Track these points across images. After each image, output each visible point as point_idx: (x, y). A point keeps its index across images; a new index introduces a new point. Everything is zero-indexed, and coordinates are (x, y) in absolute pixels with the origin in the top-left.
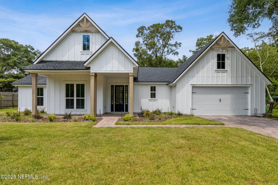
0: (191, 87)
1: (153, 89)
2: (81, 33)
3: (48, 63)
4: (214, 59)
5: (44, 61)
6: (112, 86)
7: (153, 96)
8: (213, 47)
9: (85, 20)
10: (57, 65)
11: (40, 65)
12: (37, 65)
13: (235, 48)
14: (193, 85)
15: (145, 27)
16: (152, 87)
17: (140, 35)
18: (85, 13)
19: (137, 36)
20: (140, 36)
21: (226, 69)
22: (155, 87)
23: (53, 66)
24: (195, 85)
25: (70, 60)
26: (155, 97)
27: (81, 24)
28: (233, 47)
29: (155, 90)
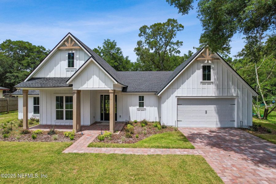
2: (66, 51)
3: (37, 80)
5: (34, 78)
6: (102, 96)
7: (141, 105)
8: (198, 59)
9: (70, 39)
10: (44, 82)
11: (30, 82)
12: (27, 82)
13: (220, 59)
14: (178, 97)
15: (147, 26)
16: (140, 97)
17: (143, 34)
18: (69, 33)
19: (140, 35)
20: (142, 36)
23: (41, 84)
24: (180, 97)
25: (56, 76)
26: (143, 106)
27: (66, 43)
28: (218, 59)
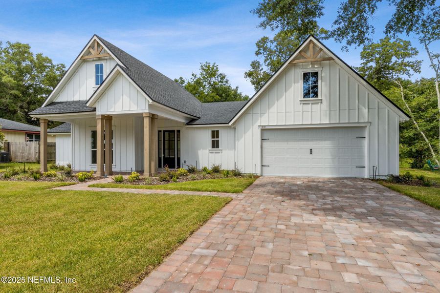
0: (259, 131)
1: (215, 134)
2: (94, 62)
3: (56, 106)
4: (299, 82)
5: (54, 103)
6: (160, 132)
7: (215, 144)
9: (96, 44)
10: (65, 106)
11: (48, 108)
12: (45, 108)
13: (334, 60)
14: (262, 126)
15: (267, 38)
16: (213, 132)
17: (262, 51)
18: (95, 35)
19: (257, 54)
20: (261, 53)
21: (319, 97)
22: (218, 132)
23: (60, 109)
24: (265, 126)
25: (81, 99)
26: (218, 147)
27: (91, 50)
29: (218, 137)
